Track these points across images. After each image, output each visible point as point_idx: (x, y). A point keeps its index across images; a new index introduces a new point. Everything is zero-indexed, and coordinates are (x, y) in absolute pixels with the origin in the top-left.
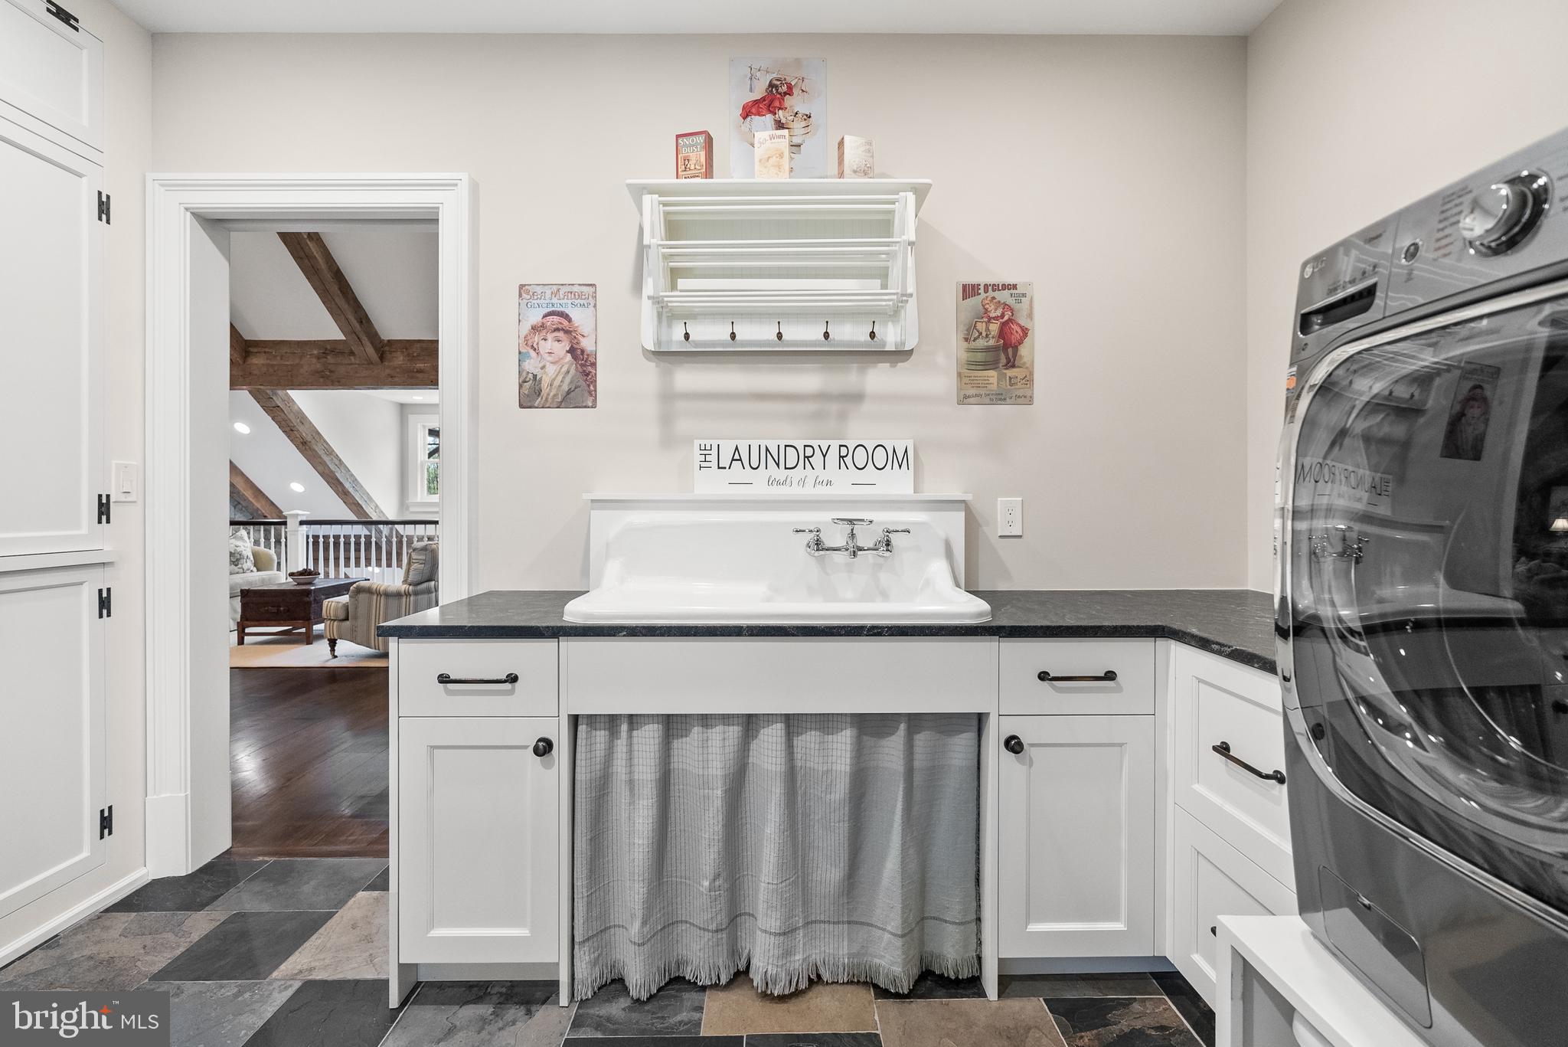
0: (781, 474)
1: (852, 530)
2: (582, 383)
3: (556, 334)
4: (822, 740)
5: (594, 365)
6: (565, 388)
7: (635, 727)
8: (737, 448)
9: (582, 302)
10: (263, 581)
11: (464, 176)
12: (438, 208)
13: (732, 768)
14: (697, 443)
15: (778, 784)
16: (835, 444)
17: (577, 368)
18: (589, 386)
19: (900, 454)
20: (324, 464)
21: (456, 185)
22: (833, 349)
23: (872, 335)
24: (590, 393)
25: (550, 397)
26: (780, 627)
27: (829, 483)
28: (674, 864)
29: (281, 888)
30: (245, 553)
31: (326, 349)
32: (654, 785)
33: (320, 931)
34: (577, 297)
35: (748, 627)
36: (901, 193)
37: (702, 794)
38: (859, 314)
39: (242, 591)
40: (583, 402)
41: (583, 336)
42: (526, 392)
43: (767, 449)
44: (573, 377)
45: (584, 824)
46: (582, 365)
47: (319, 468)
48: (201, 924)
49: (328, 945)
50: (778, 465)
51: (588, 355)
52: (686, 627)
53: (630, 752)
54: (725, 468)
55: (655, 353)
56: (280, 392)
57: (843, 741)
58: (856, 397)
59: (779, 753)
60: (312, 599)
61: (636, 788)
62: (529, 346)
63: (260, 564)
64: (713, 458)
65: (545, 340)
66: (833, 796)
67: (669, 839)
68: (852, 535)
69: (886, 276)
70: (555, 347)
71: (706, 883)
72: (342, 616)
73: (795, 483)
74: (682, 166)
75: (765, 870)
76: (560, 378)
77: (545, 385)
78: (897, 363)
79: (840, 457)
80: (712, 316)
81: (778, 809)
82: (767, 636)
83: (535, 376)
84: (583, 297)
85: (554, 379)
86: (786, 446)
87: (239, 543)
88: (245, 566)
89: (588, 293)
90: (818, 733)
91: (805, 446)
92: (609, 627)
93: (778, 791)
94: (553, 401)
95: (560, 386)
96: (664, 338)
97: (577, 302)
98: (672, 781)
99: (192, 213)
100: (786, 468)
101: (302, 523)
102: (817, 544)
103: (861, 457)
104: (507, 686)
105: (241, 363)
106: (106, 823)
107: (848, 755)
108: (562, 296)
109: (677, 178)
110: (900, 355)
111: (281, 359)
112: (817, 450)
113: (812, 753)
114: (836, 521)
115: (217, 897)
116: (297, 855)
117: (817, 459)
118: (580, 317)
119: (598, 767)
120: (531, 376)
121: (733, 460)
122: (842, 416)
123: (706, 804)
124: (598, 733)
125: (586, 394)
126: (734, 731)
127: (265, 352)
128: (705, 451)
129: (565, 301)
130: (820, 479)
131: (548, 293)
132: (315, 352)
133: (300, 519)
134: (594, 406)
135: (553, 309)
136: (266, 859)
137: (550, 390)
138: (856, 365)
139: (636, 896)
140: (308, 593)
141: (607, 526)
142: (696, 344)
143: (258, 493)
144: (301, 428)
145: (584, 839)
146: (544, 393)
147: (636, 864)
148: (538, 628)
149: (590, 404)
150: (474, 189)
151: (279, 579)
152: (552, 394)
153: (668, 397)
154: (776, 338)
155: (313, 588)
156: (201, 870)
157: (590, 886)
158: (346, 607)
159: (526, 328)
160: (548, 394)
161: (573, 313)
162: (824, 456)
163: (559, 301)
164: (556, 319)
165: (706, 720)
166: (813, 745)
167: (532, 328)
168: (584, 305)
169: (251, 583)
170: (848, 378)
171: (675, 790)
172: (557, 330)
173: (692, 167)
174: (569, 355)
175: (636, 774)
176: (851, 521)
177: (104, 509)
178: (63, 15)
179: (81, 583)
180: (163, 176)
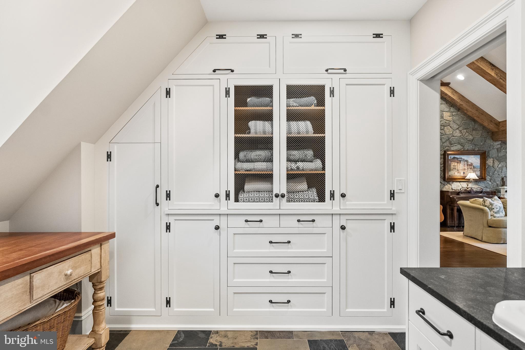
99: (420, 80)
106: (392, 303)
177: (392, 195)
178: (378, 36)
179: (385, 220)
180: (411, 71)
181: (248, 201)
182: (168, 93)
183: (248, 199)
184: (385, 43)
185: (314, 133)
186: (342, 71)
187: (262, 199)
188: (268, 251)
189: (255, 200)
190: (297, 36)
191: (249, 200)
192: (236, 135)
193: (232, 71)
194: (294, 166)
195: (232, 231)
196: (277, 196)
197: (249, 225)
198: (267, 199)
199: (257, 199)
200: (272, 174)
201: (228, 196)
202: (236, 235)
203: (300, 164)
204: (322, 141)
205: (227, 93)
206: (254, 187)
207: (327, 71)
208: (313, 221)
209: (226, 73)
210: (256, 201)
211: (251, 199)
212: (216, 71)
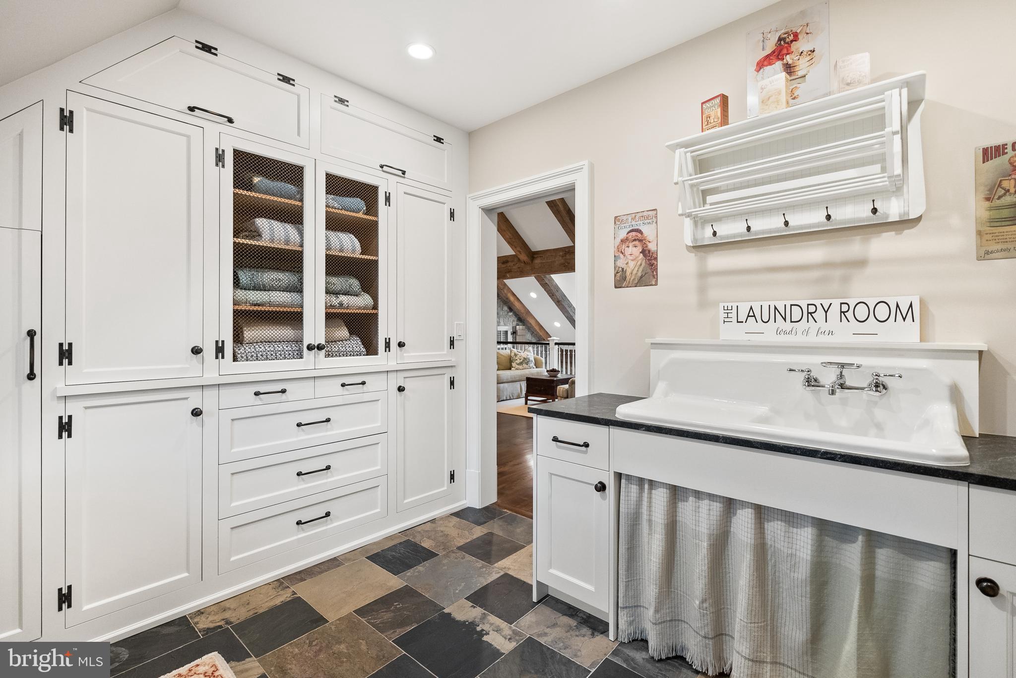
0: (788, 326)
1: (841, 372)
2: (649, 271)
3: (634, 243)
4: (787, 530)
5: (656, 259)
6: (639, 274)
7: (653, 488)
8: (751, 308)
9: (649, 221)
10: (538, 373)
11: (586, 162)
12: (575, 183)
13: (715, 531)
14: (721, 305)
15: (749, 552)
16: (836, 303)
17: (646, 261)
18: (653, 272)
19: (904, 309)
20: (567, 312)
21: (582, 168)
22: (835, 227)
23: (875, 211)
24: (654, 276)
25: (631, 281)
26: (748, 441)
27: (831, 333)
28: (679, 582)
29: (509, 527)
30: (531, 359)
31: (566, 252)
32: (663, 527)
33: (517, 553)
34: (646, 219)
35: (723, 437)
36: (886, 93)
37: (695, 542)
38: (859, 195)
39: (527, 378)
40: (649, 282)
41: (650, 242)
42: (618, 279)
43: (776, 308)
44: (644, 268)
45: (624, 538)
46: (649, 260)
47: (566, 314)
48: (478, 532)
49: (519, 561)
50: (785, 319)
51: (652, 253)
52: (681, 431)
53: (650, 502)
54: (742, 322)
55: (694, 247)
56: (547, 276)
57: (805, 537)
58: (861, 263)
59: (749, 530)
60: (555, 385)
61: (653, 525)
62: (620, 251)
63: (537, 364)
64: (733, 315)
65: (628, 247)
66: (796, 575)
67: (675, 565)
68: (841, 376)
69: (884, 160)
70: (634, 251)
71: (697, 602)
72: (565, 396)
73: (799, 333)
74: (706, 122)
75: (739, 610)
76: (636, 269)
77: (628, 273)
78: (903, 230)
79: (841, 312)
80: (733, 217)
81: (748, 569)
82: (737, 445)
83: (623, 269)
84: (650, 218)
85: (633, 270)
86: (791, 305)
87: (528, 354)
88: (531, 366)
89: (652, 216)
90: (783, 524)
91: (808, 305)
92: (636, 424)
93: (748, 556)
94: (633, 283)
95: (636, 274)
96: (699, 236)
97: (646, 221)
98: (678, 528)
99: (482, 209)
100: (791, 322)
101: (556, 344)
102: (808, 381)
103: (862, 312)
104: (584, 448)
105: (531, 263)
106: (452, 477)
107: (809, 547)
108: (637, 220)
109: (702, 132)
110: (905, 223)
111: (547, 259)
112: (819, 307)
113: (779, 538)
114: (824, 365)
115: (486, 522)
116: (519, 514)
117: (820, 313)
118: (648, 231)
119: (632, 507)
120: (620, 269)
121: (748, 316)
122: (846, 280)
123: (697, 549)
124: (632, 486)
125: (652, 277)
126: (717, 507)
127: (540, 257)
128: (727, 310)
129: (640, 222)
130: (822, 330)
131: (630, 220)
132: (561, 254)
133: (555, 342)
134: (656, 284)
135: (633, 228)
136: (508, 511)
137: (631, 276)
138: (859, 237)
139: (652, 592)
140: (553, 381)
141: (660, 360)
142: (722, 237)
143: (541, 327)
144: (557, 294)
145: (624, 547)
146: (628, 278)
147: (652, 572)
148: (598, 418)
149: (654, 283)
150: (592, 167)
151: (542, 373)
152: (632, 279)
153: (703, 275)
154: (784, 226)
155: (555, 379)
156: (484, 508)
157: (627, 576)
158: (567, 390)
159: (618, 240)
160: (630, 279)
161: (644, 229)
162: (826, 312)
163: (636, 223)
164: (634, 234)
165: (698, 494)
166: (779, 531)
167: (621, 241)
168: (650, 223)
169: (532, 374)
170: (853, 248)
171: (680, 534)
172: (635, 240)
173: (712, 121)
174: (641, 254)
175: (653, 517)
176: (843, 366)
177: (452, 343)
178: (439, 140)
179: (444, 374)
180: (472, 195)
181: (255, 359)
182: (66, 120)
183: (255, 355)
184: (446, 151)
185: (362, 253)
186: (400, 173)
187: (281, 355)
188: (295, 439)
189: (268, 357)
190: (342, 101)
191: (257, 356)
192: (235, 239)
193: (230, 121)
194: (335, 301)
195: (227, 416)
196: (310, 348)
197: (261, 399)
198: (290, 354)
199: (272, 355)
200: (301, 312)
201: (220, 350)
202: (235, 422)
203: (344, 299)
204: (373, 266)
205: (220, 158)
206: (267, 334)
207: (382, 167)
208: (363, 383)
209: (218, 121)
210: (270, 358)
211: (262, 355)
212: (196, 110)
